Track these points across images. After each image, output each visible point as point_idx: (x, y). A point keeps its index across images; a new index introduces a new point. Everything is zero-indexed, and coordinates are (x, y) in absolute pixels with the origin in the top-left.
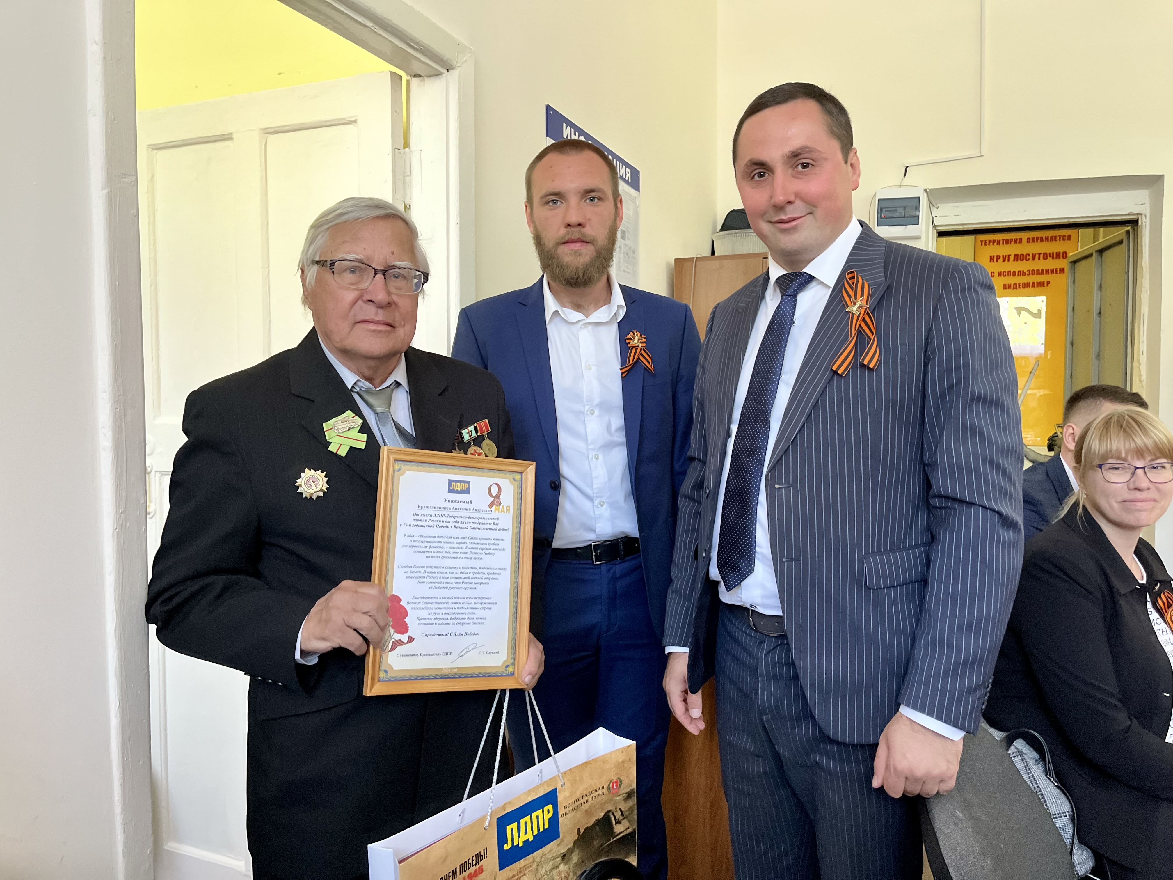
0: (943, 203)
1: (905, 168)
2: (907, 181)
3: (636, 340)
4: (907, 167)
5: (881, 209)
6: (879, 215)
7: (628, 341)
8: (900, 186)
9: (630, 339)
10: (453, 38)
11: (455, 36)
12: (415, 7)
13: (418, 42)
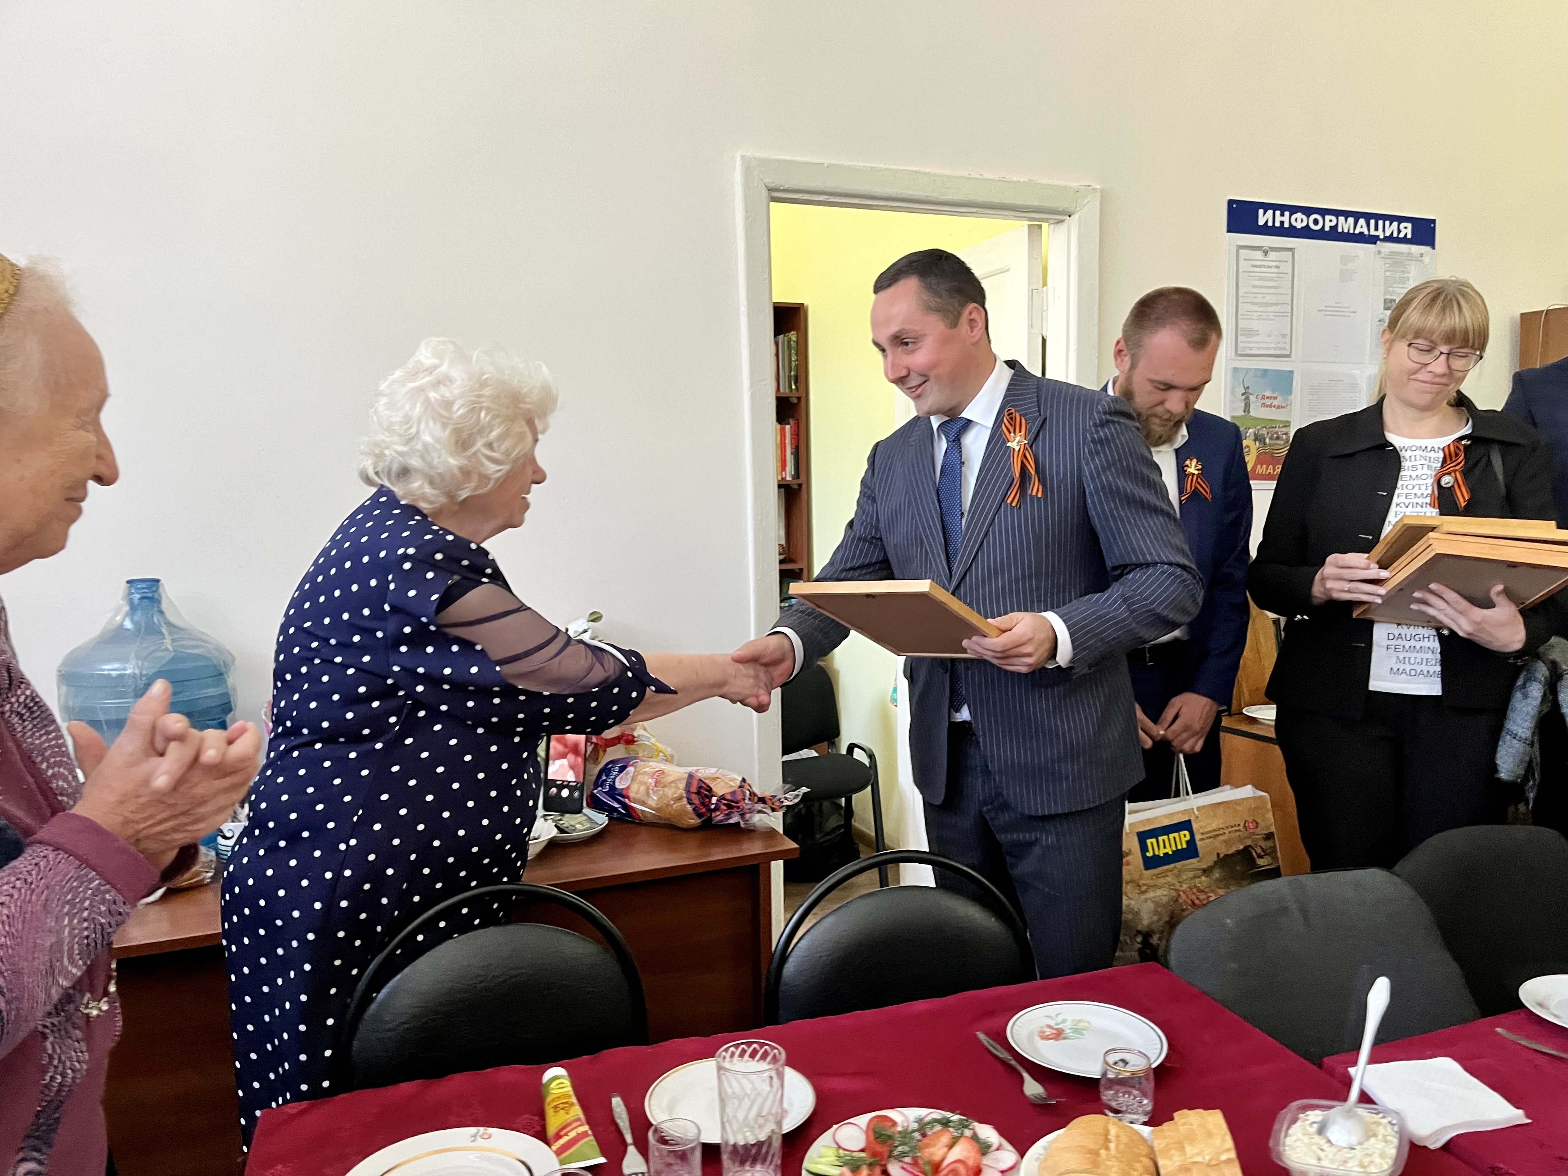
3: (1192, 466)
7: (1185, 469)
9: (1187, 466)
10: (1071, 188)
11: (1075, 184)
12: (1022, 180)
13: (1027, 207)
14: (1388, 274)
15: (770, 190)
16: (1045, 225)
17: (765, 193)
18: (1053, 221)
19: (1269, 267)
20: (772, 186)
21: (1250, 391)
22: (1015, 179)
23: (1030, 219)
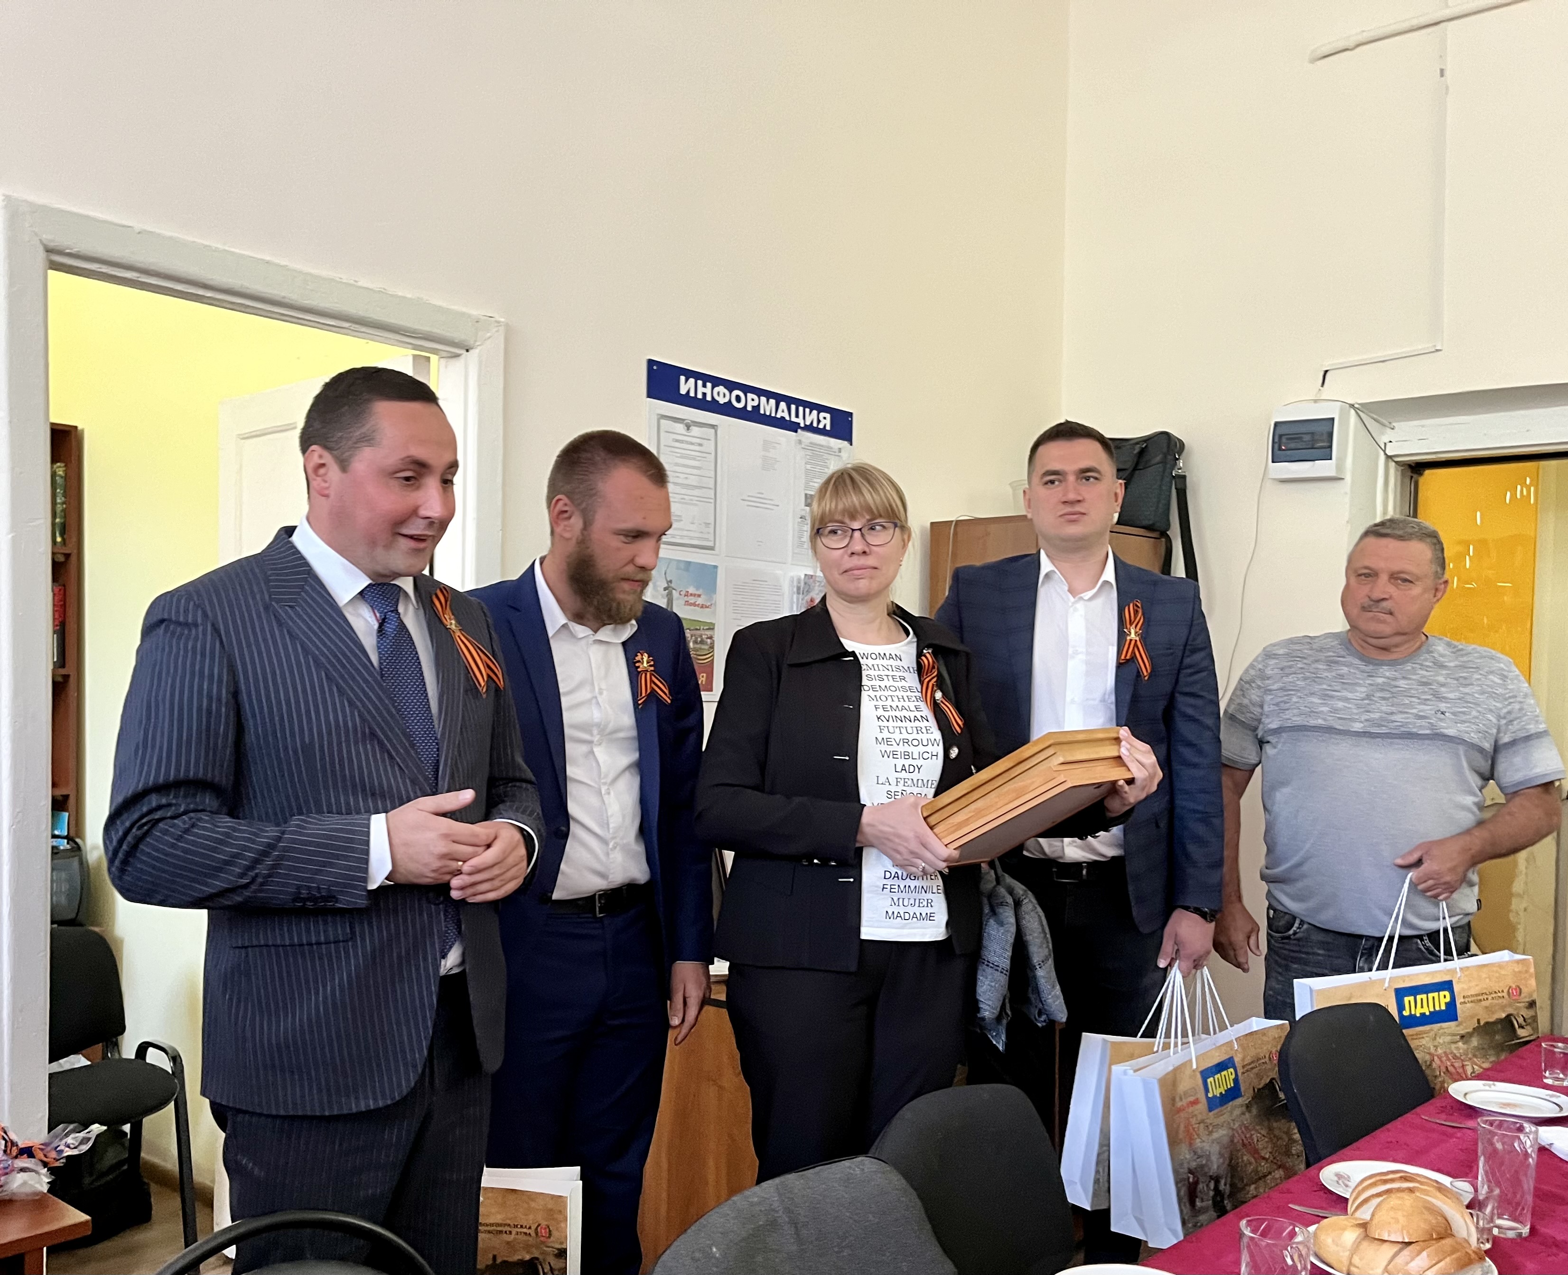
0: (1399, 421)
1: (1322, 374)
2: (1328, 392)
3: (644, 661)
4: (1326, 372)
5: (1281, 436)
6: (1276, 446)
7: (637, 665)
8: (1316, 401)
9: (639, 661)
10: (469, 316)
11: (474, 312)
12: (409, 296)
13: (414, 331)
14: (808, 467)
15: (49, 250)
16: (434, 358)
17: (41, 254)
18: (445, 354)
19: (692, 444)
20: (52, 245)
21: (673, 585)
22: (400, 294)
23: (416, 347)
